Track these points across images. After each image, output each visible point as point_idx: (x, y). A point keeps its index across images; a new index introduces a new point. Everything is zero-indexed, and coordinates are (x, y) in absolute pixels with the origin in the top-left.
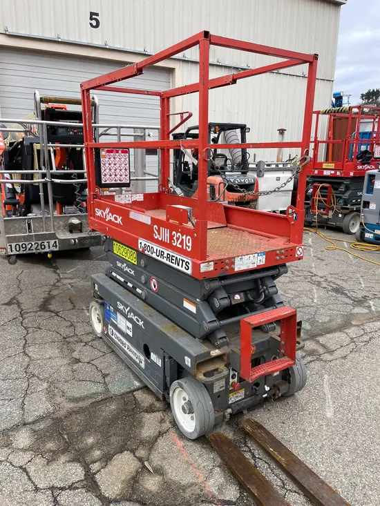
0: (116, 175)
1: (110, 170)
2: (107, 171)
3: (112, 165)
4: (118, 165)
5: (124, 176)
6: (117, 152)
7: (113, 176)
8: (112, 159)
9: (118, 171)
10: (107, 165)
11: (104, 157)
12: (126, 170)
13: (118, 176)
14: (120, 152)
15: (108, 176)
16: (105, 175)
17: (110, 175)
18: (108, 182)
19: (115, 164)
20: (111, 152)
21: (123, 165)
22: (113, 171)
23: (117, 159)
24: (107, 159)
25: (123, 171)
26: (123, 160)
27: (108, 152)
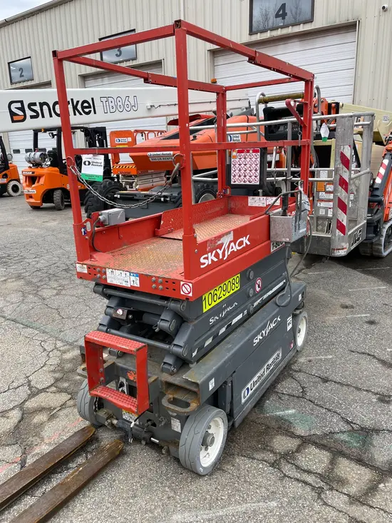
0: (245, 176)
1: (240, 170)
2: (237, 171)
3: (243, 165)
4: (248, 166)
5: (253, 177)
6: (248, 151)
7: (242, 177)
8: (243, 159)
9: (248, 171)
10: (237, 166)
11: (235, 157)
12: (256, 170)
13: (248, 177)
14: (251, 151)
15: (237, 177)
16: (235, 176)
17: (240, 176)
18: (237, 183)
19: (245, 165)
20: (242, 152)
21: (254, 165)
22: (242, 171)
23: (248, 160)
24: (237, 160)
25: (253, 171)
26: (254, 159)
27: (239, 152)
